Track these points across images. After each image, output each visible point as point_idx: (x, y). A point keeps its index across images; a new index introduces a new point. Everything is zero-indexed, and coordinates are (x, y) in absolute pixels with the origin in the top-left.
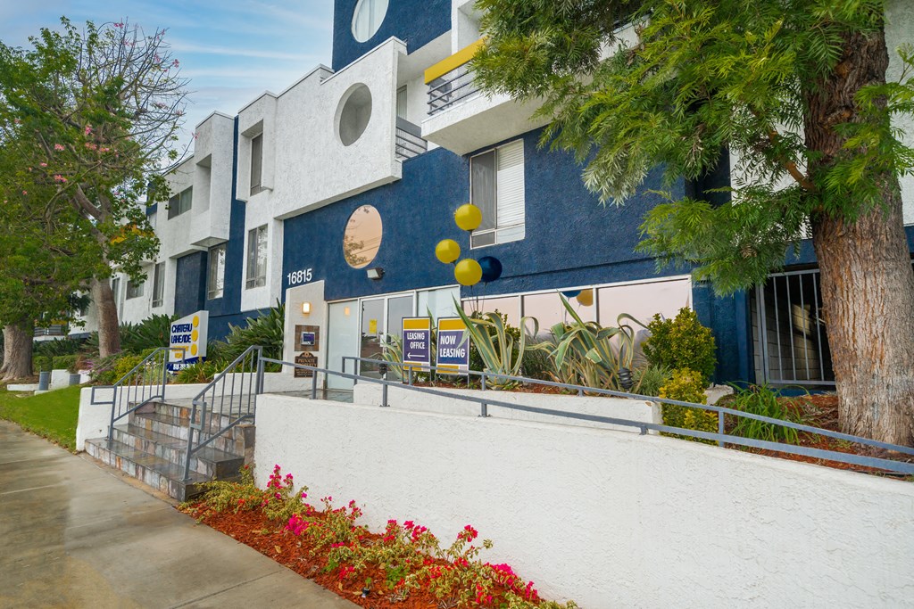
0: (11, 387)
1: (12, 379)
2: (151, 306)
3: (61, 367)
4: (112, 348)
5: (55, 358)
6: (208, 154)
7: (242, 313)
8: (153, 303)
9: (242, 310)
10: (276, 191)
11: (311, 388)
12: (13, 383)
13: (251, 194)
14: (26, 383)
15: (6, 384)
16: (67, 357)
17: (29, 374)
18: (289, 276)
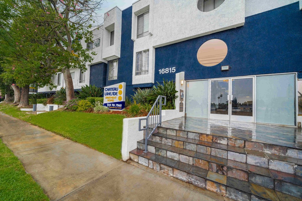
0: (22, 110)
1: (22, 107)
2: (79, 82)
3: (40, 103)
4: (72, 97)
5: (37, 100)
6: (112, 23)
7: (133, 85)
8: (80, 81)
9: (133, 84)
10: (154, 36)
11: (184, 116)
12: (22, 108)
13: (137, 38)
14: (27, 108)
15: (20, 108)
16: (42, 100)
17: (28, 105)
18: (160, 70)
